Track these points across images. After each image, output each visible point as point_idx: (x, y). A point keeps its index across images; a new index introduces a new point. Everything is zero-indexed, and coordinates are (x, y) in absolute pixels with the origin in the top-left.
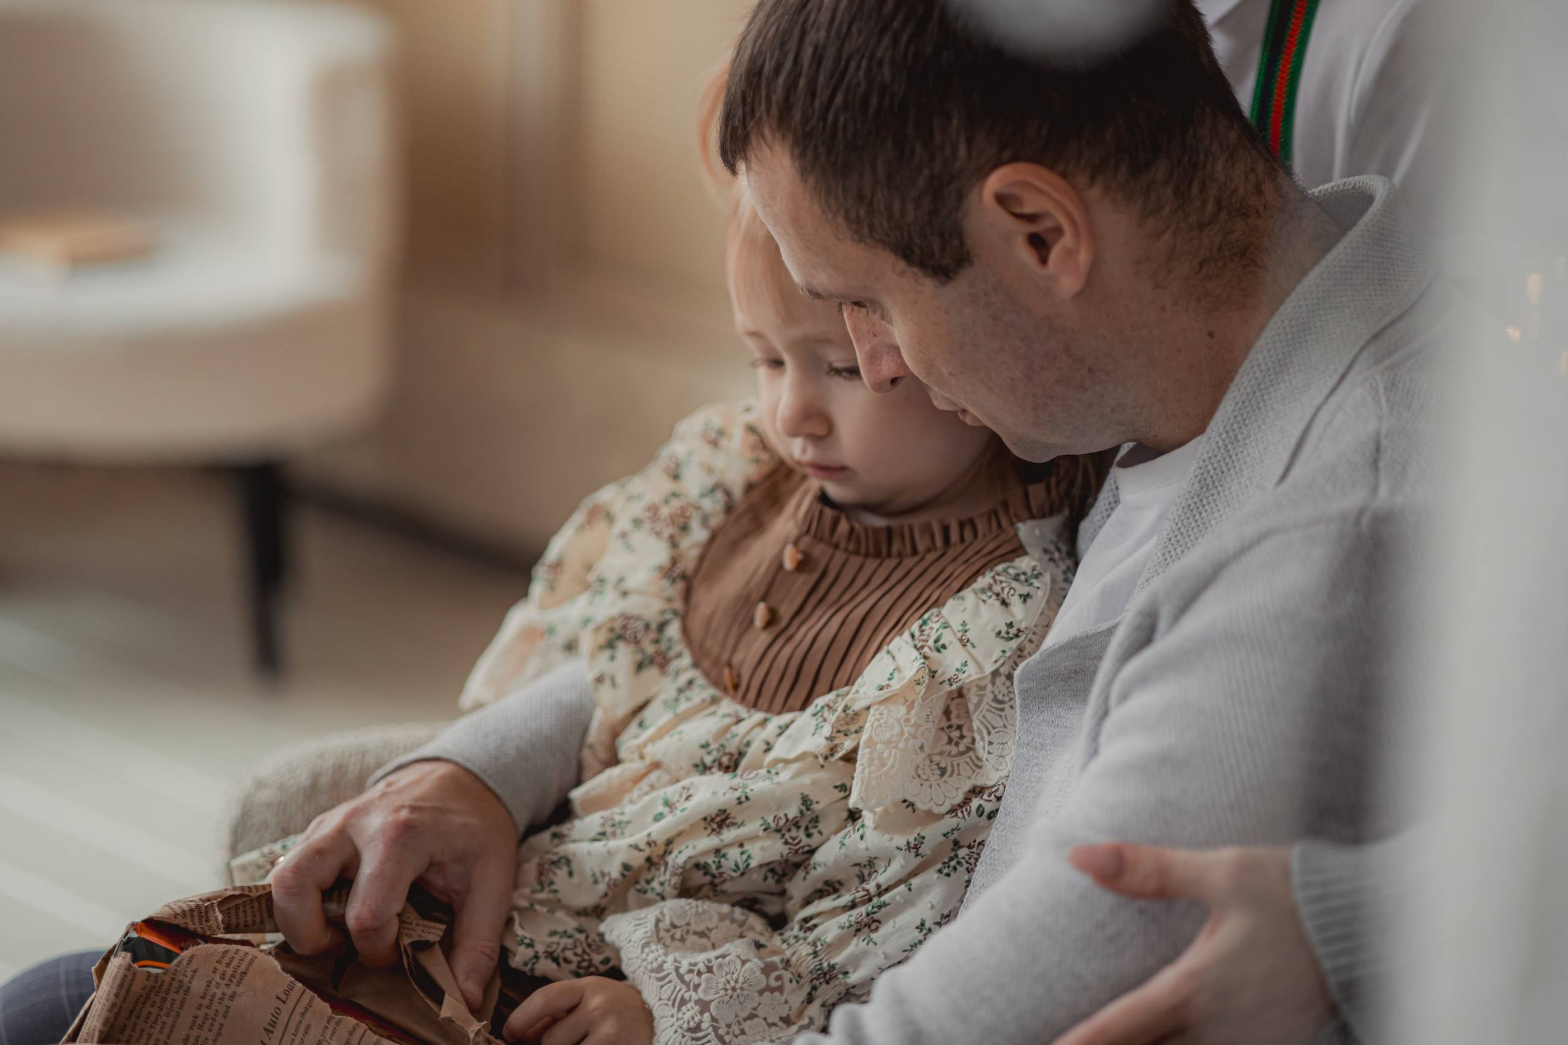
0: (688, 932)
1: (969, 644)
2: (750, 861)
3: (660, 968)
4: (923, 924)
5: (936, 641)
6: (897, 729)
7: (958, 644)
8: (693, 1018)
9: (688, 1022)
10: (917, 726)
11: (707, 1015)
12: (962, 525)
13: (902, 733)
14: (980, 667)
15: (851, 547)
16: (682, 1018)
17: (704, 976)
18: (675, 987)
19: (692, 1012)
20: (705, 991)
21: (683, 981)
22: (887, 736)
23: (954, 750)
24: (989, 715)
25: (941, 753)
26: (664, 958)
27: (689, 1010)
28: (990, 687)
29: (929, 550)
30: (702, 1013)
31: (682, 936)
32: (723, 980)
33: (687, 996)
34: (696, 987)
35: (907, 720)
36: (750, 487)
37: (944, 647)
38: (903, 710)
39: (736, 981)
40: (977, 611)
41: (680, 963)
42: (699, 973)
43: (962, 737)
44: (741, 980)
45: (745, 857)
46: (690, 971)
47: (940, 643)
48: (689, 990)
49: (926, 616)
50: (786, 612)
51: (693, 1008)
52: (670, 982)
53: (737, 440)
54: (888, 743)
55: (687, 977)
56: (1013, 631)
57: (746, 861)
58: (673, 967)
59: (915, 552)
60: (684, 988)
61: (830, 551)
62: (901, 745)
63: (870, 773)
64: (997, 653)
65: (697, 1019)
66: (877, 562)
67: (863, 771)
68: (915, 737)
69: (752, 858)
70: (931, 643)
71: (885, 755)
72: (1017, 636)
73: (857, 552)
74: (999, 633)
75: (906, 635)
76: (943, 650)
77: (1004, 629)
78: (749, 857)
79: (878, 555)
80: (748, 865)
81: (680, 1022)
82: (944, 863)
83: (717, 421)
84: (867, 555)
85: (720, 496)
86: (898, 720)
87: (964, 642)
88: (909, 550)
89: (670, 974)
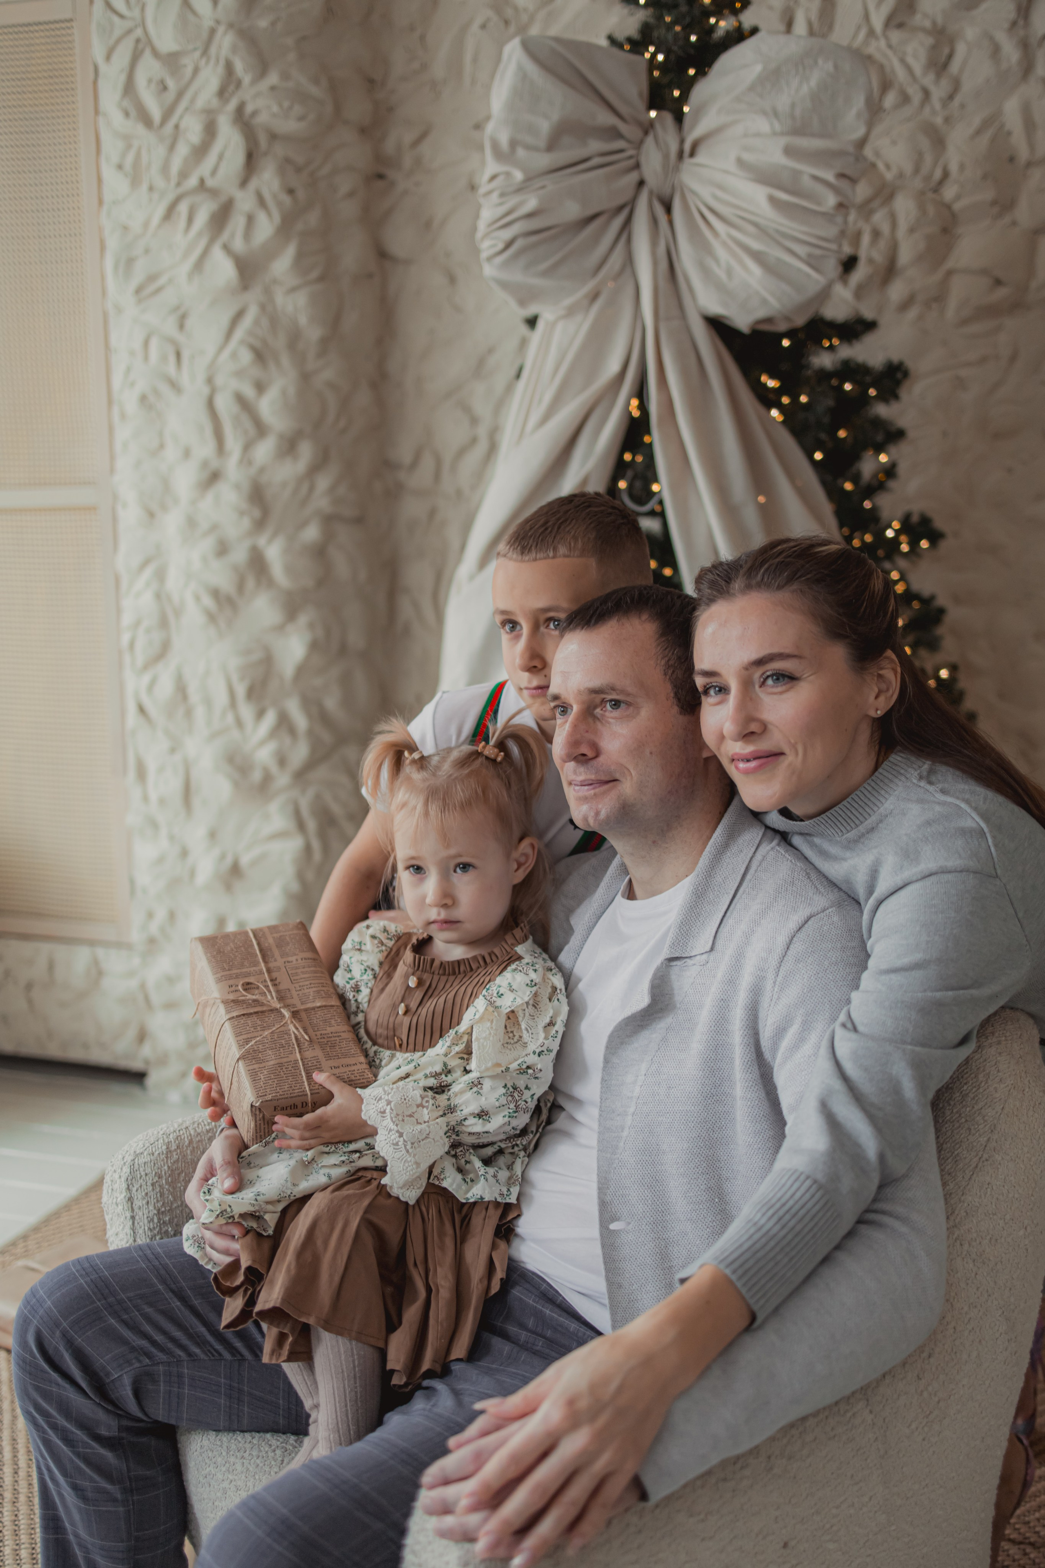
1: (514, 991)
5: (498, 993)
6: (488, 1032)
7: (509, 992)
10: (496, 1030)
11: (389, 1107)
12: (490, 954)
13: (490, 1034)
14: (522, 999)
15: (441, 972)
22: (484, 1035)
23: (512, 1042)
24: (529, 1022)
25: (507, 1043)
28: (526, 1009)
29: (478, 968)
30: (387, 1105)
34: (389, 1094)
35: (492, 1028)
36: (381, 964)
38: (489, 1024)
40: (514, 978)
43: (514, 1036)
47: (500, 993)
49: (487, 987)
50: (413, 1005)
53: (369, 945)
54: (485, 1038)
56: (533, 983)
59: (472, 969)
61: (431, 975)
62: (491, 1038)
63: (480, 1053)
64: (528, 993)
66: (455, 977)
67: (476, 1053)
68: (496, 1035)
70: (495, 994)
71: (485, 1044)
72: (535, 985)
73: (444, 974)
74: (527, 985)
75: (481, 997)
77: (529, 983)
79: (454, 973)
83: (357, 939)
84: (449, 975)
85: (369, 972)
86: (488, 1028)
87: (512, 990)
88: (469, 969)
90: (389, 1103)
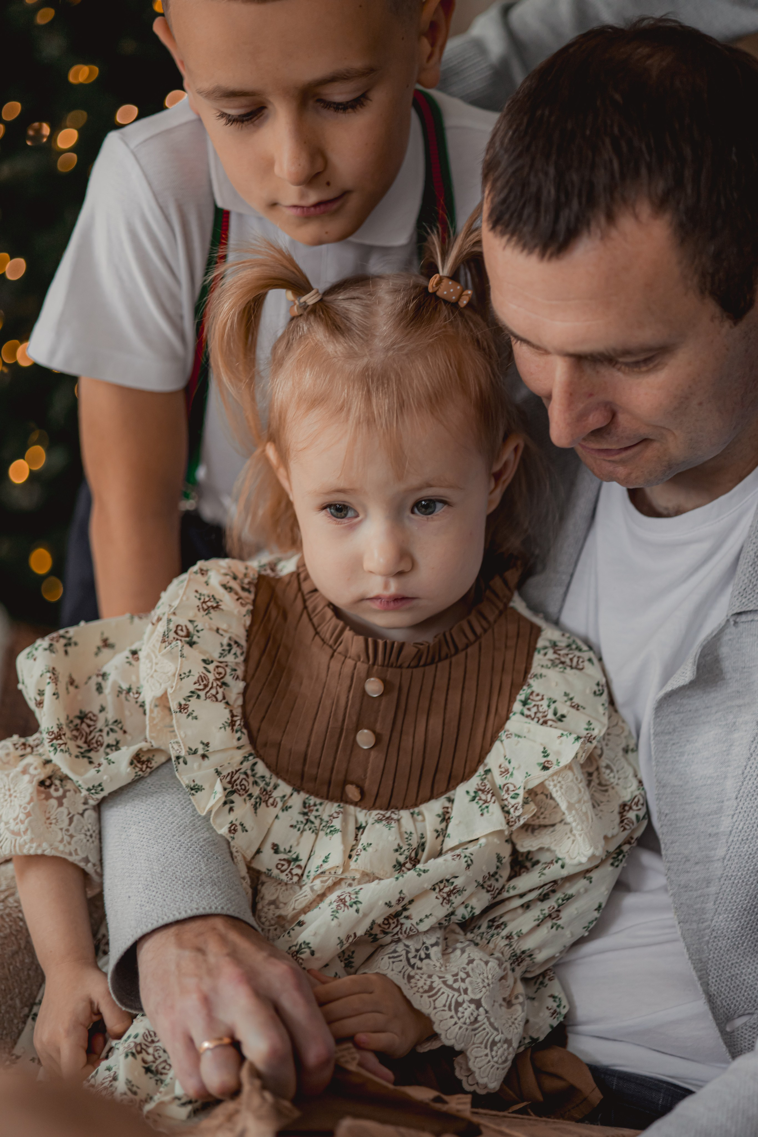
0: (427, 949)
1: (580, 708)
2: (474, 911)
3: (431, 988)
4: (600, 906)
5: (556, 714)
7: (574, 711)
8: (472, 1014)
9: (469, 1018)
11: (481, 1009)
14: (600, 722)
16: (463, 1017)
17: (467, 981)
18: (448, 996)
19: (469, 1010)
20: (473, 992)
21: (454, 989)
26: (430, 980)
27: (466, 1009)
31: (426, 954)
32: (479, 980)
33: (460, 1000)
37: (563, 716)
39: (488, 978)
41: (444, 977)
42: (463, 980)
44: (490, 977)
45: (469, 909)
46: (456, 981)
47: (559, 715)
48: (460, 995)
49: (521, 698)
50: (383, 729)
51: (469, 1007)
52: (443, 993)
55: (456, 986)
56: (601, 688)
57: (471, 912)
58: (440, 982)
60: (456, 994)
61: (398, 672)
64: (600, 708)
65: (475, 1014)
69: (475, 909)
70: (552, 717)
72: (603, 691)
73: (417, 665)
74: (595, 693)
75: (518, 717)
76: (564, 719)
77: (596, 690)
78: (472, 908)
80: (474, 914)
81: (462, 1020)
82: (614, 858)
84: (425, 665)
87: (576, 708)
89: (441, 988)
90: (478, 1004)
